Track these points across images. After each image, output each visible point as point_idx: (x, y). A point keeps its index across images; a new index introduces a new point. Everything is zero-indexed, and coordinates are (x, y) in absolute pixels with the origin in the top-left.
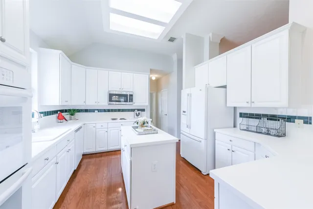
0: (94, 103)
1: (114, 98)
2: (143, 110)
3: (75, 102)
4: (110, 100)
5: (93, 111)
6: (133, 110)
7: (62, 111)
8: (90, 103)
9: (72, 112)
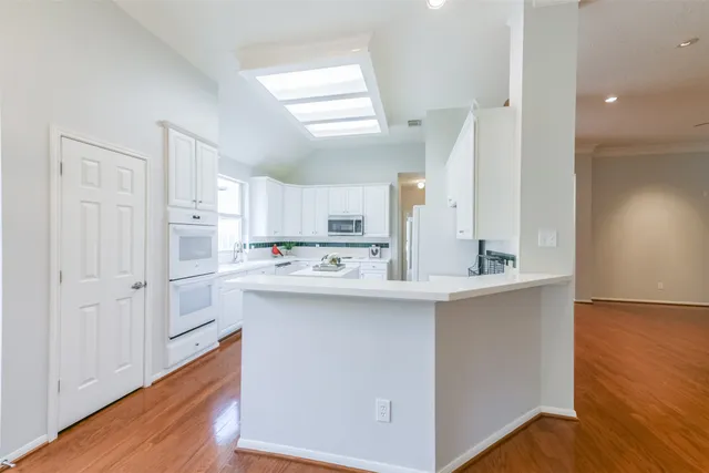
0: (310, 234)
1: (334, 227)
2: (387, 245)
3: (290, 233)
4: (330, 229)
5: (313, 244)
6: (369, 245)
7: (279, 244)
8: (307, 236)
9: (289, 245)
